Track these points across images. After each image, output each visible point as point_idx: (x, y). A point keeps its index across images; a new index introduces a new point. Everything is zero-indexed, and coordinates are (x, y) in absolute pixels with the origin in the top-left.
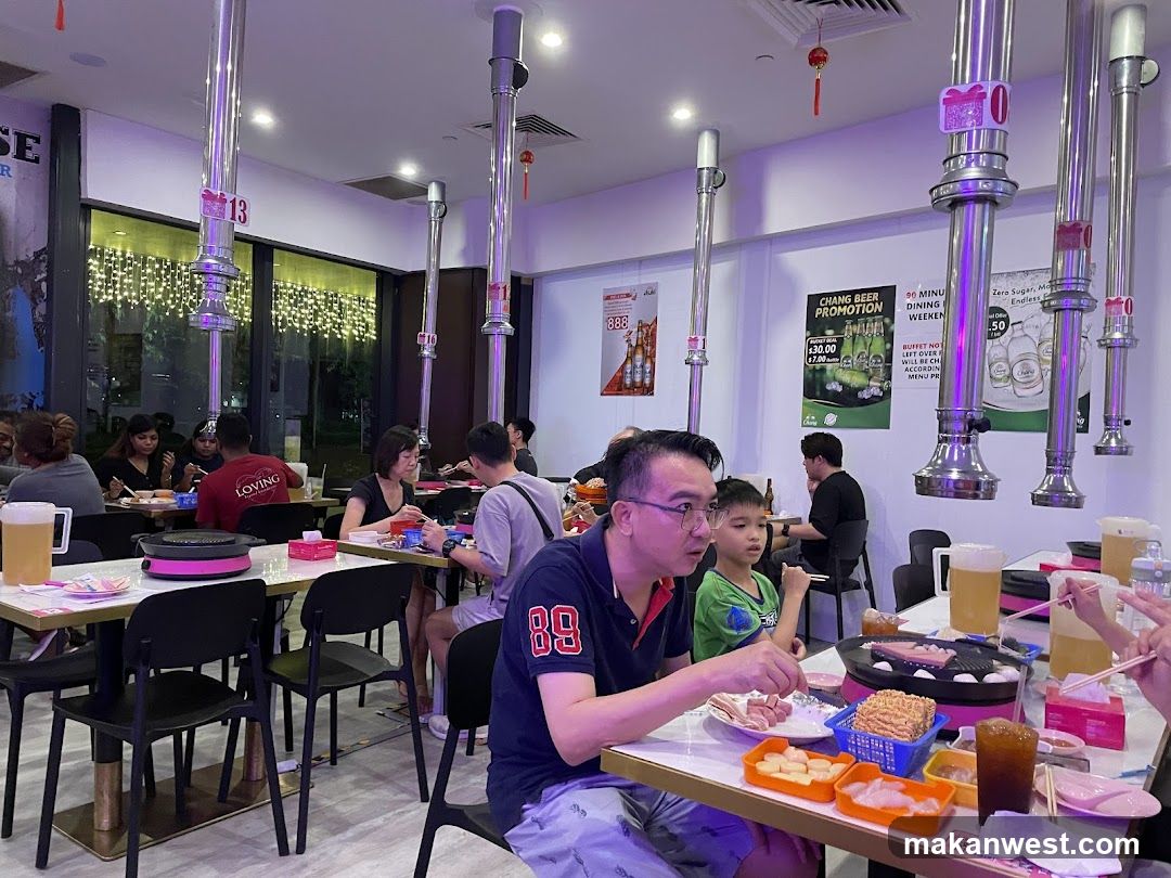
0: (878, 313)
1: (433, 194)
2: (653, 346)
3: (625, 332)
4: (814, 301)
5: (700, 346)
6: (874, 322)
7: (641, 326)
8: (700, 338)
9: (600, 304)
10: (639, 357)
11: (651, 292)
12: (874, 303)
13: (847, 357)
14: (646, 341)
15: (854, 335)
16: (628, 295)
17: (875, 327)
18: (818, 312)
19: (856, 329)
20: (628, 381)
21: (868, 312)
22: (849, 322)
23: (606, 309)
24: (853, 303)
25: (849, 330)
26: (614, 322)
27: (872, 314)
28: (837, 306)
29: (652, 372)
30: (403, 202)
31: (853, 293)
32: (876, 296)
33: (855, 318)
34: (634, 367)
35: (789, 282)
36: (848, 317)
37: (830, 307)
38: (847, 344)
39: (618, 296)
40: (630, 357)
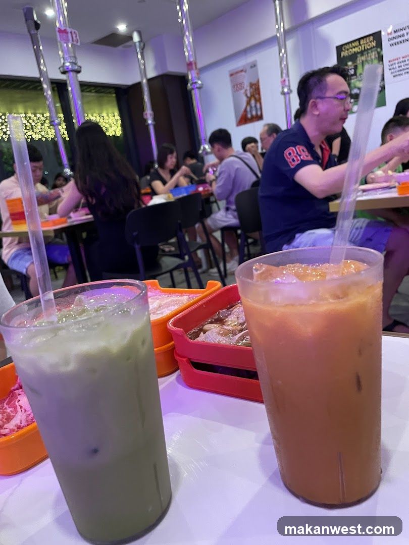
0: (374, 47)
1: (136, 38)
2: (259, 94)
3: (243, 91)
4: (339, 49)
5: (287, 83)
6: (372, 52)
7: (251, 85)
8: (287, 79)
9: (227, 79)
10: (253, 102)
11: (254, 66)
12: (371, 42)
13: (361, 74)
14: (255, 93)
15: (363, 62)
16: (242, 71)
17: (373, 55)
18: (343, 54)
19: (363, 58)
20: (249, 116)
21: (368, 47)
22: (359, 55)
23: (232, 81)
24: (360, 45)
25: (360, 59)
26: (236, 87)
27: (371, 48)
28: (352, 49)
29: (261, 108)
30: (120, 47)
31: (359, 40)
32: (371, 38)
33: (362, 53)
34: (251, 107)
35: (325, 42)
36: (358, 53)
37: (348, 50)
38: (360, 67)
39: (237, 73)
40: (249, 103)
